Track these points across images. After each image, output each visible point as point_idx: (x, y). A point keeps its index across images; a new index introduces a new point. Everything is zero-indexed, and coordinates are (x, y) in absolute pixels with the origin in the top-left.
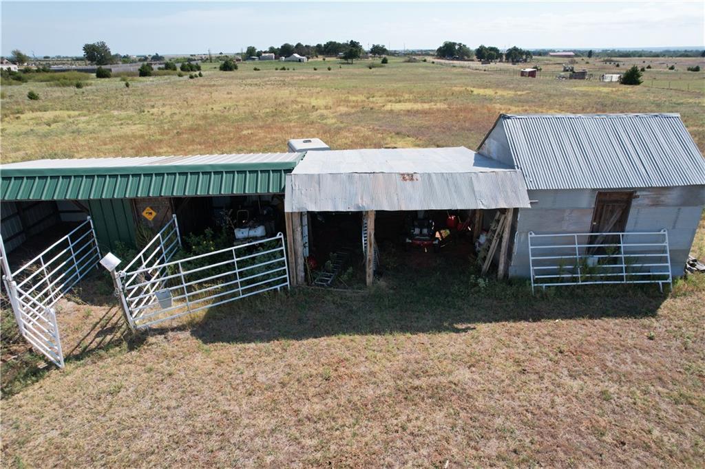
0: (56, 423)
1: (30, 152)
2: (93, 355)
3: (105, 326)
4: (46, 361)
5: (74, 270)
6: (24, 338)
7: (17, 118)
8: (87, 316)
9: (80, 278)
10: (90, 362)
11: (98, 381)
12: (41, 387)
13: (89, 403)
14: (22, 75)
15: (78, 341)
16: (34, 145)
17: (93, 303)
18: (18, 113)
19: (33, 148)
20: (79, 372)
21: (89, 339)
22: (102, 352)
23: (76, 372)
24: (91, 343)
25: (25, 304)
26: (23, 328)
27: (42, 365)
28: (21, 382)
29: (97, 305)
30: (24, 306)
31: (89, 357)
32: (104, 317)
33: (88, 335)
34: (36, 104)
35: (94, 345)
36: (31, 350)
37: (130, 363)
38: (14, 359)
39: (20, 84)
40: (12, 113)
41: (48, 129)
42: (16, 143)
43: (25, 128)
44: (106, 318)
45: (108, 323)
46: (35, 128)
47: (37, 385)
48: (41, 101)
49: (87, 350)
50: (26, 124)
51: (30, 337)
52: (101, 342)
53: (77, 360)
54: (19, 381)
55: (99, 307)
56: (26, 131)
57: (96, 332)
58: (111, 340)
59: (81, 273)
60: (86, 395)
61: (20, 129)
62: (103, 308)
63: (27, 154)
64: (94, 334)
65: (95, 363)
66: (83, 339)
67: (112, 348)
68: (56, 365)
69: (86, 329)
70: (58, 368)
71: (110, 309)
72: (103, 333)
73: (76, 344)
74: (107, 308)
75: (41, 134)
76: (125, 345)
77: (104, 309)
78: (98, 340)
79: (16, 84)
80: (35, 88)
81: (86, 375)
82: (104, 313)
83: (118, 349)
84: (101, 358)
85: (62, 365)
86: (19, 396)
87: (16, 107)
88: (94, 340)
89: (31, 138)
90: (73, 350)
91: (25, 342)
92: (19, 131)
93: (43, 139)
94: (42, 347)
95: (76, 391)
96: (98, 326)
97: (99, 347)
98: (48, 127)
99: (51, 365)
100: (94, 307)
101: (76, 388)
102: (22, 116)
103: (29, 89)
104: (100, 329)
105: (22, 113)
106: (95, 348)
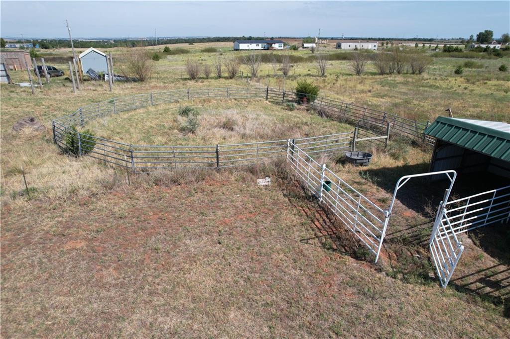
0: (424, 328)
1: (484, 110)
2: (470, 294)
3: (489, 277)
4: (436, 274)
5: (485, 217)
6: (429, 247)
7: (485, 83)
8: (477, 258)
9: (485, 224)
10: (465, 298)
11: (466, 321)
12: (425, 291)
13: (451, 333)
14: (502, 52)
15: (463, 275)
16: (488, 106)
17: (486, 250)
18: (487, 80)
19: (487, 107)
20: (454, 300)
21: (471, 279)
22: (478, 299)
23: (451, 299)
24: (472, 283)
25: (443, 225)
26: (433, 240)
27: (431, 275)
28: (415, 278)
29: (489, 254)
30: (441, 226)
31: (466, 294)
32: (491, 268)
33: (472, 275)
34: (503, 74)
35: (473, 287)
36: (429, 259)
37: (500, 327)
38: (418, 257)
39: (497, 59)
40: (483, 80)
41: (504, 95)
42: (477, 102)
43: (488, 92)
44: (492, 270)
45: (492, 276)
46: (494, 93)
47: (423, 288)
48: (507, 73)
49: (467, 287)
50: (490, 89)
51: (433, 249)
52: (480, 289)
53: (456, 290)
54: (415, 276)
55: (489, 256)
56: (487, 94)
57: (480, 277)
58: (490, 293)
59: (488, 221)
60: (452, 325)
61: (484, 91)
62: (492, 259)
63: (482, 111)
64: (477, 277)
65: (469, 303)
66: (467, 276)
67: (488, 301)
68: (440, 282)
69: (473, 269)
70: (441, 286)
71: (499, 265)
72: (485, 281)
73: (460, 276)
74: (497, 262)
75: (497, 98)
76: (502, 308)
77: (493, 262)
78: (479, 285)
79: (494, 59)
80: (506, 62)
81: (458, 307)
82: (492, 264)
83: (493, 306)
84: (475, 302)
85: (445, 286)
86: (410, 286)
87: (487, 75)
88: (475, 282)
89: (489, 100)
90: (457, 279)
91: (429, 250)
92: (483, 93)
93: (498, 102)
94: (437, 261)
95: (446, 314)
96: (483, 273)
97: (477, 292)
98: (505, 94)
99: (436, 279)
100: (485, 254)
101: (447, 312)
102: (489, 82)
103: (502, 63)
104: (484, 277)
105: (490, 80)
106: (474, 291)
